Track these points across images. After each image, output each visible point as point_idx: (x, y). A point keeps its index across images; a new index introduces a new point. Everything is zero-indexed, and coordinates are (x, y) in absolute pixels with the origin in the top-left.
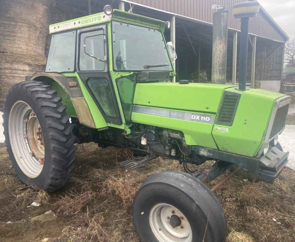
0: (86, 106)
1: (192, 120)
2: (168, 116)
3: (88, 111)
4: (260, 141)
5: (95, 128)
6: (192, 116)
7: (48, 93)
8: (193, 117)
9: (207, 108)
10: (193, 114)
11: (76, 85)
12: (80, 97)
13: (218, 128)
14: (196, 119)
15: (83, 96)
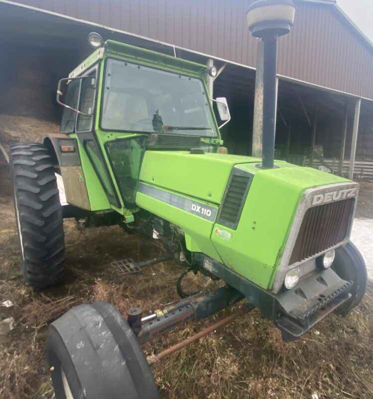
0: (81, 179)
1: (193, 212)
2: (169, 202)
3: (83, 186)
4: (272, 266)
5: (89, 209)
6: (193, 205)
7: (34, 158)
8: (194, 207)
9: (210, 195)
10: (194, 203)
11: (72, 149)
12: (76, 165)
13: (219, 231)
14: (197, 211)
15: (80, 165)
